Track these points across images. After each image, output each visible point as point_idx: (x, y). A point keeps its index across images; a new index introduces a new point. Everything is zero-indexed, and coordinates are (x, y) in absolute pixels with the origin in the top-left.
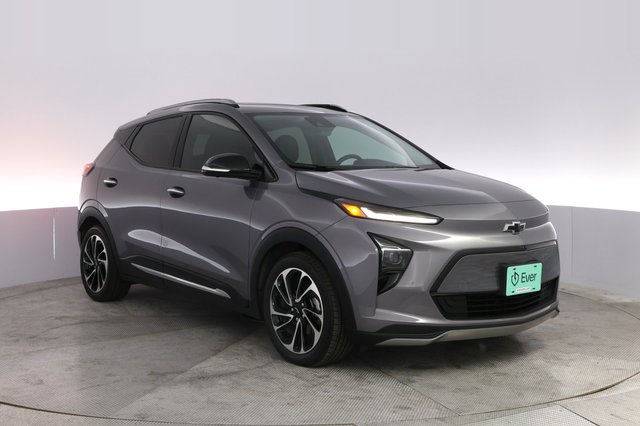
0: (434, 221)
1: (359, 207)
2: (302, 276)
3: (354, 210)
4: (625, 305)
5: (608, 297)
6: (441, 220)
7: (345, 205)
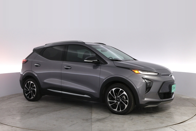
0: (157, 74)
1: (138, 71)
2: (120, 90)
3: (136, 72)
4: (188, 99)
5: (183, 97)
6: (158, 74)
7: (134, 71)
